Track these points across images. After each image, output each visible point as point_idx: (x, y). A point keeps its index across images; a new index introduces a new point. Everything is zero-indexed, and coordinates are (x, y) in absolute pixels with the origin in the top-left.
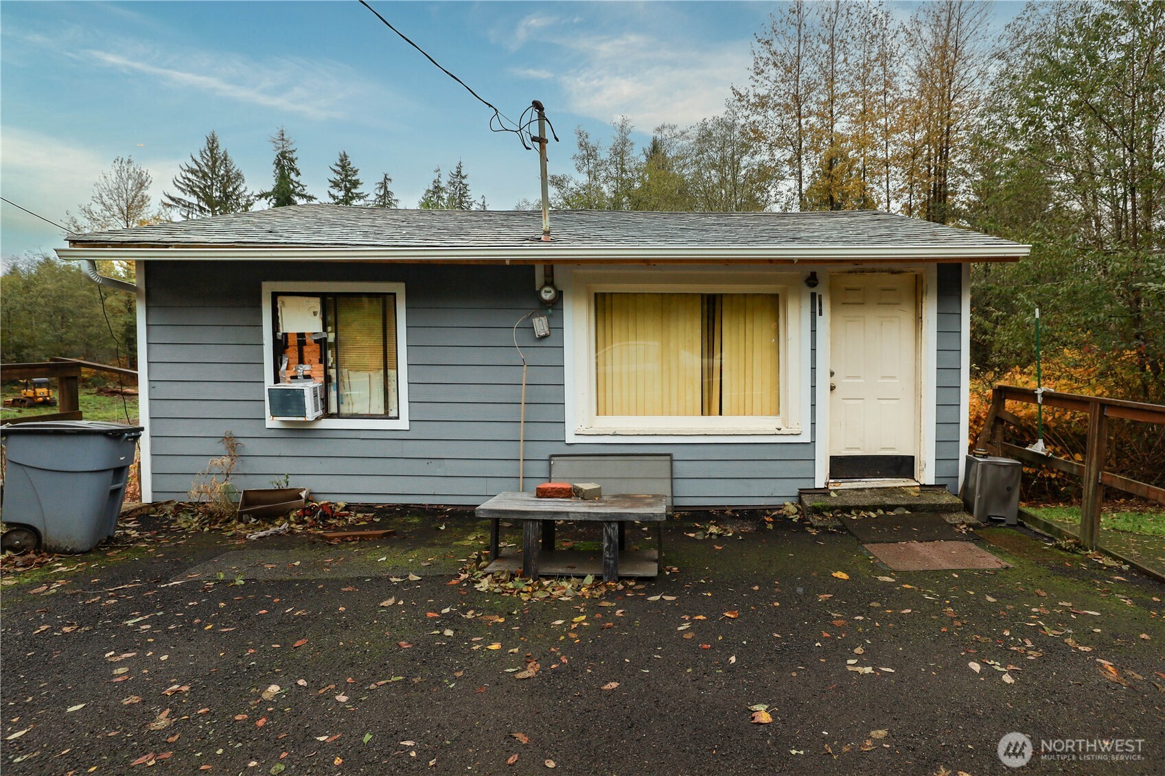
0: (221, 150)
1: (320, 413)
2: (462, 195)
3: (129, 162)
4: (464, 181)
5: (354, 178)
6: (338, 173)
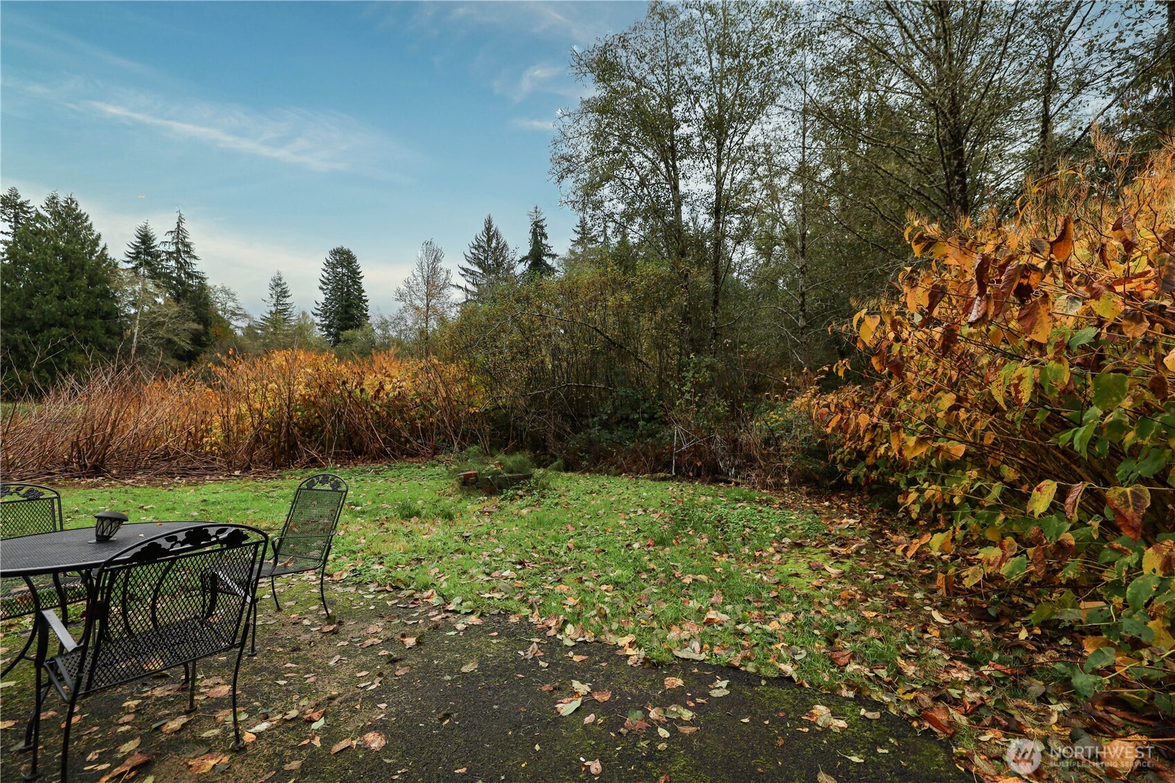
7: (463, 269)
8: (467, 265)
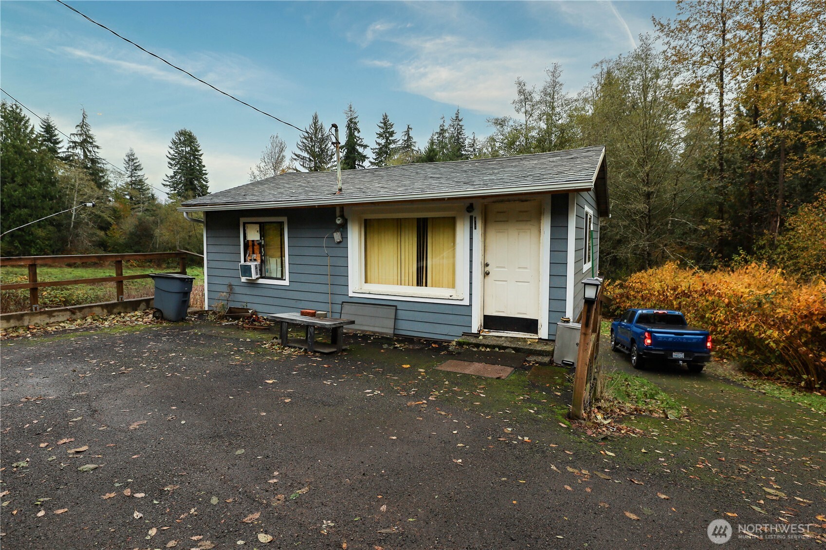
0: (319, 123)
1: (259, 276)
2: (459, 133)
3: (277, 137)
4: (461, 123)
5: (391, 130)
6: (383, 128)
7: (295, 154)
8: (299, 152)
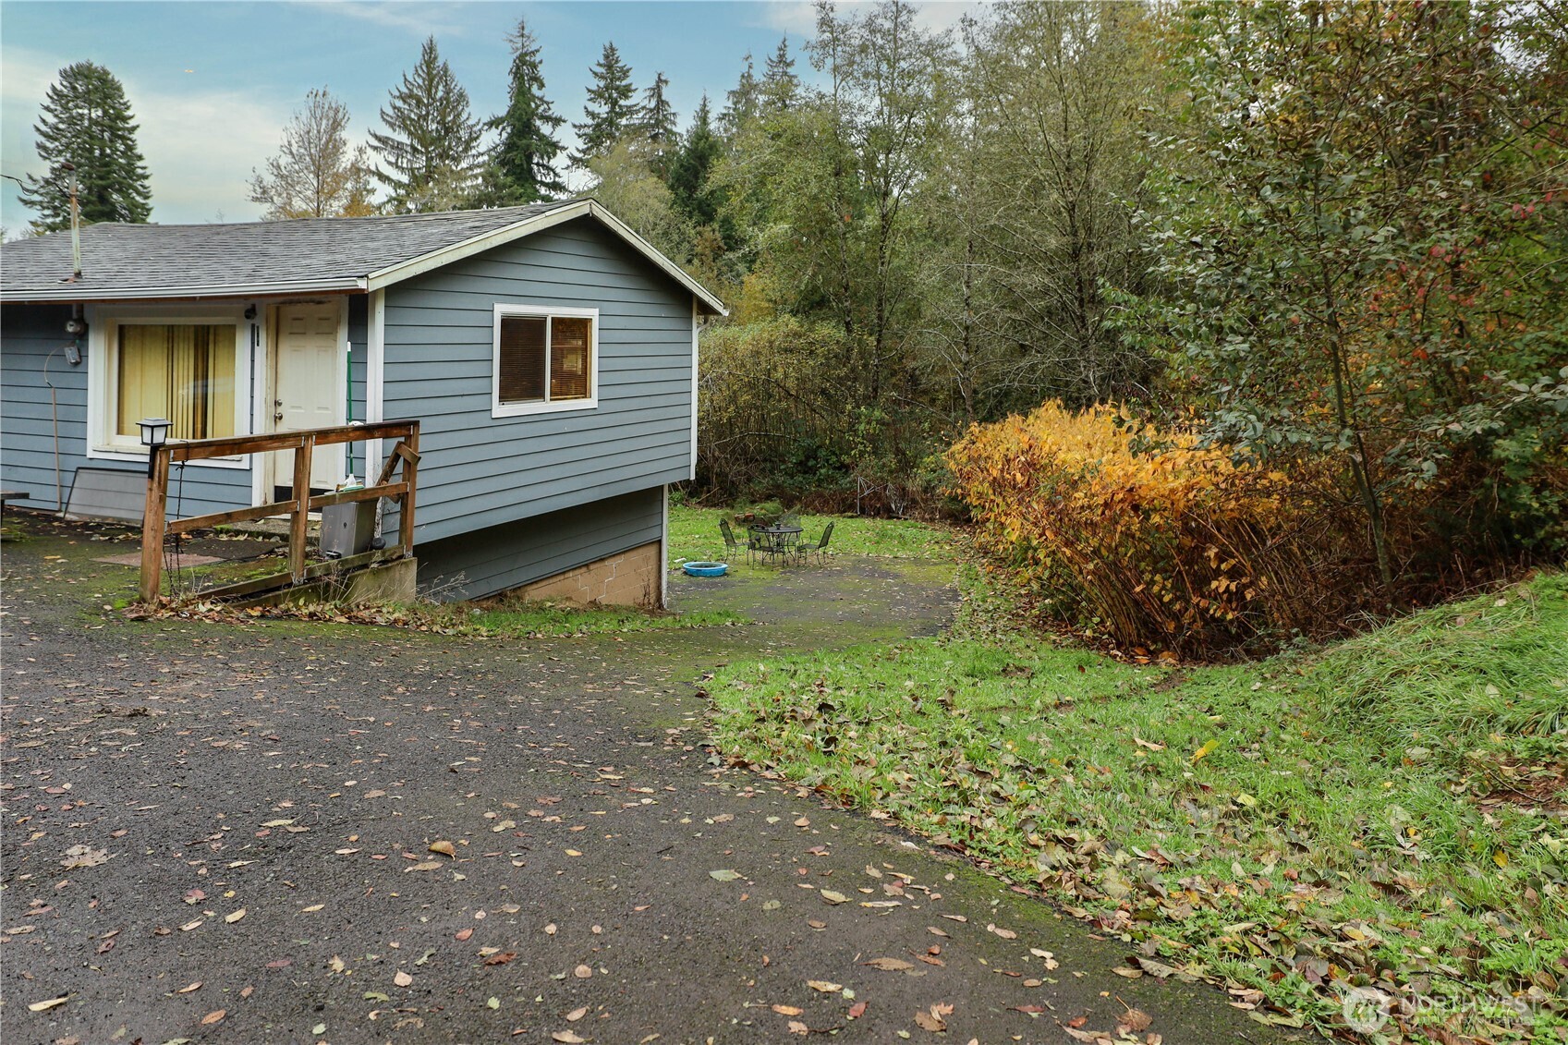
0: (440, 62)
3: (325, 94)
4: (790, 71)
5: (624, 83)
7: (376, 137)
8: (386, 131)
